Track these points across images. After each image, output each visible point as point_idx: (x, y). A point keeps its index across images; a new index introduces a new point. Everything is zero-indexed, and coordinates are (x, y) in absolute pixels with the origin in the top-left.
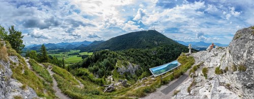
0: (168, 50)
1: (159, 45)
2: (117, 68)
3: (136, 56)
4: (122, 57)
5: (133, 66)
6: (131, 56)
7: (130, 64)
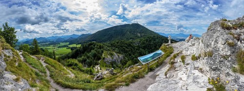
0: (150, 41)
1: (141, 37)
2: (104, 58)
3: (121, 47)
4: (108, 48)
5: (119, 56)
6: (116, 47)
7: (115, 54)
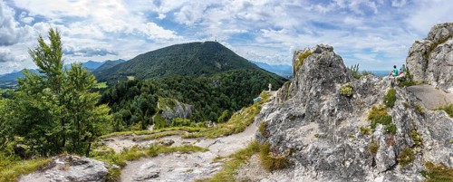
0: (240, 79)
1: (223, 70)
2: (161, 112)
3: (186, 89)
4: (166, 92)
5: (184, 107)
6: (179, 90)
7: (178, 103)
